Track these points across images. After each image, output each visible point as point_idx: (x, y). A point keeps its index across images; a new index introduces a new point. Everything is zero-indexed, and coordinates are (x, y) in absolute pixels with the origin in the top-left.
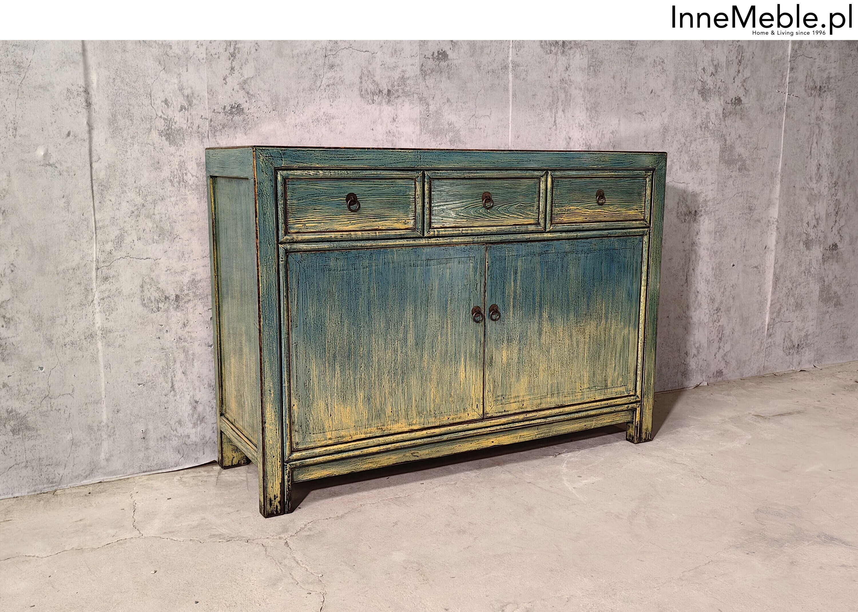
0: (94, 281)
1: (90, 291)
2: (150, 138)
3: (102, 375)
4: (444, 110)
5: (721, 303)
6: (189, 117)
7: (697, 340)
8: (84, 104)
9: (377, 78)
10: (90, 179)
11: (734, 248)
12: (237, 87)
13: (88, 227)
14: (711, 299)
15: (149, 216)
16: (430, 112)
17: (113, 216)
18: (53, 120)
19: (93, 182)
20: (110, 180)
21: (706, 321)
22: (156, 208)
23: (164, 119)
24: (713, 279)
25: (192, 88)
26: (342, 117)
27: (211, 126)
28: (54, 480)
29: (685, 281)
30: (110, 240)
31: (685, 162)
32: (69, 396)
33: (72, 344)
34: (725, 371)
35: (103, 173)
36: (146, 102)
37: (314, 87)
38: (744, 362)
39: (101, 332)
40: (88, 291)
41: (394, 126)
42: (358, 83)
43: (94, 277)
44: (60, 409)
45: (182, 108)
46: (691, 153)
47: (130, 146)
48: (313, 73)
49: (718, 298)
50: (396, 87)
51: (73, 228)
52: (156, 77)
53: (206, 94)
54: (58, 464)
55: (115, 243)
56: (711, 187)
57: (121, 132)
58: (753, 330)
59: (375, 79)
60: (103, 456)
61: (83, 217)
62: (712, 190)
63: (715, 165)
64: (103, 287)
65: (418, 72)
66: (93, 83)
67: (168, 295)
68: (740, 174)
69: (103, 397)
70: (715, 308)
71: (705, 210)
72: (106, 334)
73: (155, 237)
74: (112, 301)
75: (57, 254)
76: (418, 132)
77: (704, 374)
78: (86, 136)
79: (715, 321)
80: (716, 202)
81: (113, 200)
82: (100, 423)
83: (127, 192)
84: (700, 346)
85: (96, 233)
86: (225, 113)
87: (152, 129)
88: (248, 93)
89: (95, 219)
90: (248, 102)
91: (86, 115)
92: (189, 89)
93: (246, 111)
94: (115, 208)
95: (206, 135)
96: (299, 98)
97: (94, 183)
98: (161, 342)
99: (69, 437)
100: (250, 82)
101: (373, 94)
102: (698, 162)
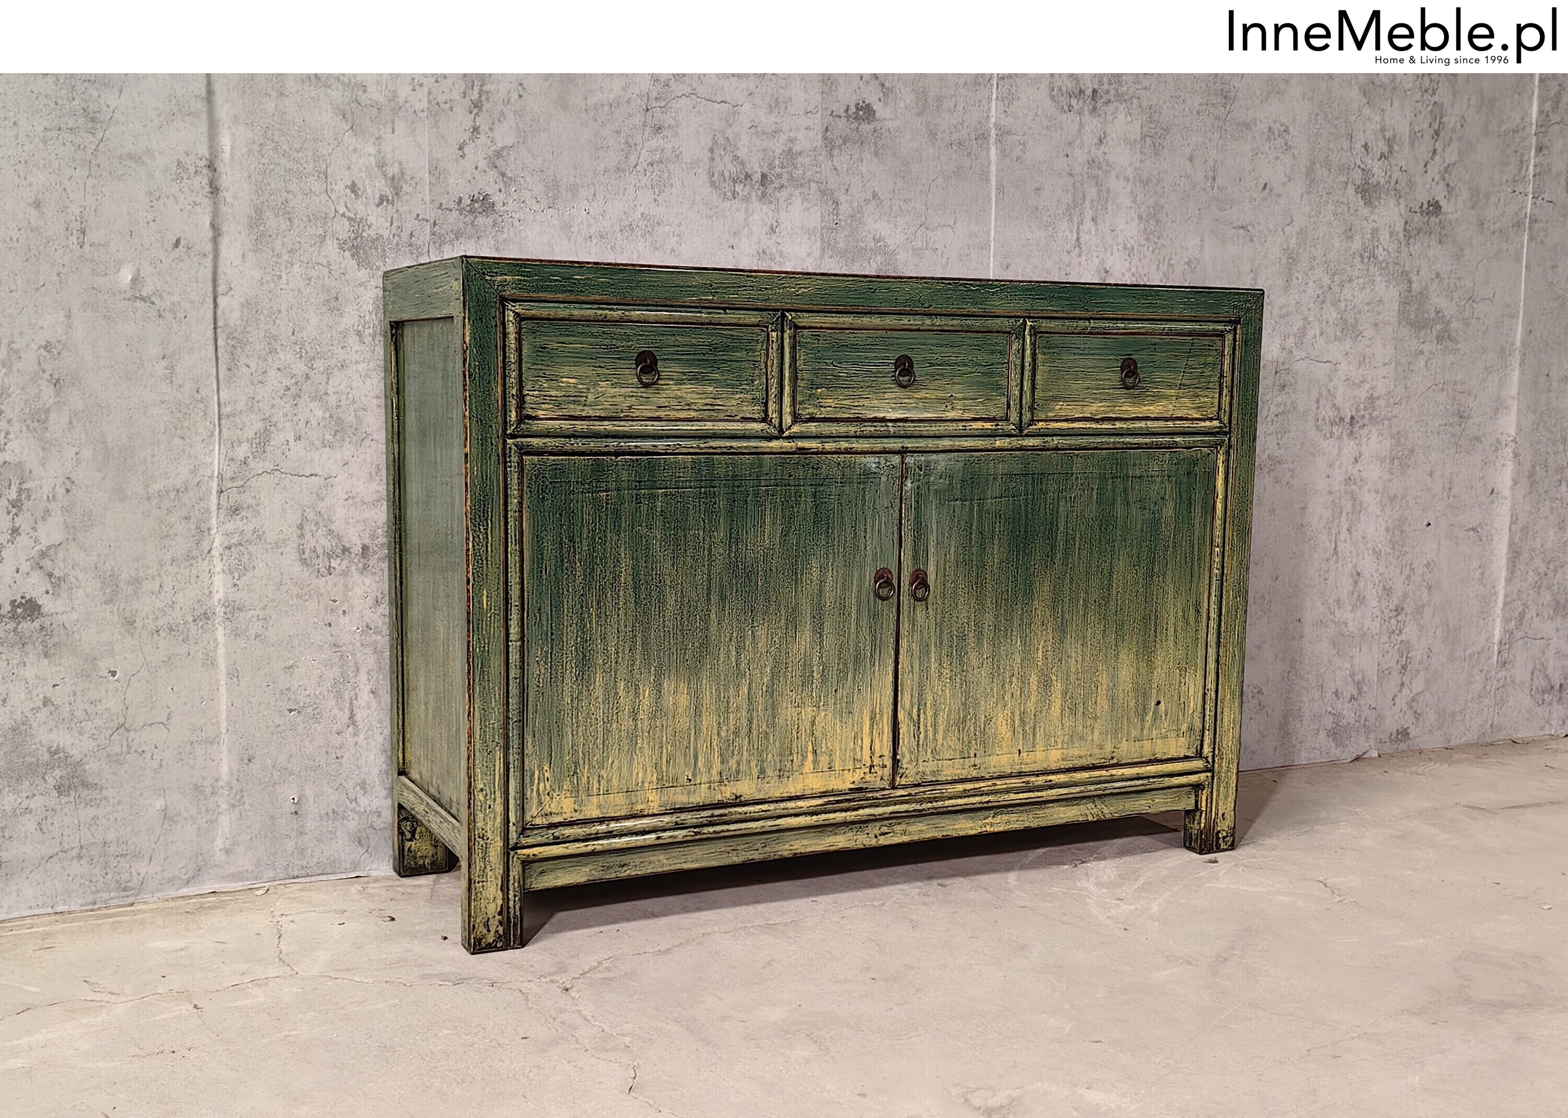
0: (214, 514)
1: (206, 533)
2: (323, 253)
3: (223, 690)
4: (866, 215)
5: (1405, 595)
6: (395, 216)
7: (1357, 668)
8: (207, 189)
9: (742, 153)
10: (212, 326)
11: (1429, 490)
12: (483, 164)
13: (206, 414)
14: (1384, 589)
15: (317, 397)
16: (841, 217)
17: (252, 396)
18: (150, 217)
19: (218, 331)
20: (249, 329)
21: (1375, 631)
22: (330, 383)
23: (349, 219)
24: (1389, 550)
25: (400, 163)
26: (677, 222)
27: (434, 234)
28: (130, 884)
29: (1332, 551)
30: (245, 438)
31: (1331, 322)
32: (162, 726)
33: (171, 629)
34: (1413, 732)
35: (236, 315)
36: (317, 186)
37: (624, 166)
38: (1453, 715)
39: (223, 610)
40: (202, 531)
41: (772, 241)
42: (706, 159)
43: (214, 508)
44: (143, 751)
45: (382, 199)
46: (1343, 304)
47: (286, 268)
48: (623, 141)
49: (1399, 587)
50: (778, 170)
51: (179, 415)
52: (336, 144)
53: (427, 175)
54: (137, 856)
55: (254, 445)
56: (1382, 371)
57: (270, 240)
58: (1468, 652)
59: (739, 153)
60: (219, 843)
61: (198, 397)
62: (1384, 377)
63: (1390, 329)
64: (230, 527)
65: (820, 143)
66: (223, 152)
67: (347, 545)
68: (1440, 347)
69: (224, 731)
70: (1392, 607)
71: (1370, 414)
72: (232, 613)
73: (328, 437)
74: (245, 552)
75: (149, 461)
76: (817, 253)
77: (1371, 736)
78: (208, 248)
79: (1393, 632)
80: (1392, 401)
81: (253, 365)
82: (217, 780)
83: (279, 350)
84: (1363, 679)
85: (220, 426)
86: (461, 211)
87: (327, 237)
88: (503, 175)
89: (219, 399)
90: (503, 190)
91: (209, 209)
92: (396, 165)
93: (499, 207)
94: (255, 381)
95: (425, 250)
96: (597, 186)
97: (218, 334)
98: (334, 633)
99: (159, 804)
100: (509, 155)
101: (735, 182)
102: (1356, 322)
